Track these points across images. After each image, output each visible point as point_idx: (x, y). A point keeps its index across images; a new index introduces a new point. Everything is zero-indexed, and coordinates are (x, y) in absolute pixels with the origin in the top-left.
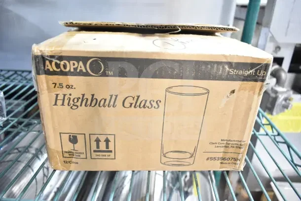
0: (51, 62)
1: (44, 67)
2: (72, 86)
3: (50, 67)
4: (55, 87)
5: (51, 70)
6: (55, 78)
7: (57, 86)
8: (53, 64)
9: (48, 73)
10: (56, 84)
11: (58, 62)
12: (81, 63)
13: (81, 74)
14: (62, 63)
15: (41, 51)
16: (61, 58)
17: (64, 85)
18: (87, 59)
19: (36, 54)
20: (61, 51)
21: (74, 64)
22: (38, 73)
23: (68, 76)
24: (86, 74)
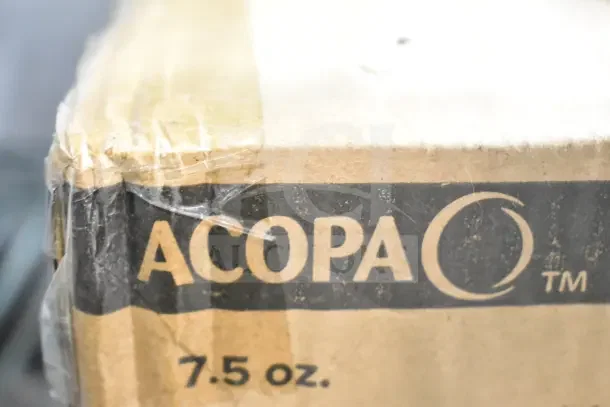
0: (183, 230)
1: (135, 258)
2: (310, 370)
3: (175, 265)
4: (193, 381)
5: (182, 278)
6: (198, 328)
7: (205, 376)
8: (200, 238)
9: (164, 296)
10: (200, 362)
11: (232, 224)
14: (261, 231)
15: (123, 160)
16: (254, 203)
17: (256, 367)
19: (89, 184)
20: (256, 157)
21: (338, 233)
22: (90, 300)
23: (293, 315)
24: (416, 295)
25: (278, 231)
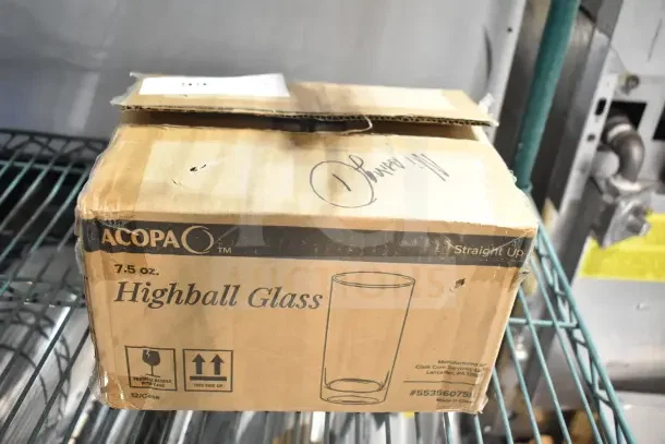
0: (113, 232)
1: (101, 237)
2: (153, 270)
3: (111, 240)
4: (119, 271)
5: (113, 243)
6: (120, 258)
7: (122, 270)
8: (118, 234)
9: (109, 248)
10: (121, 266)
11: (128, 231)
12: (171, 234)
13: (170, 250)
14: (135, 233)
15: (94, 212)
16: (132, 225)
17: (138, 268)
18: (183, 226)
19: (85, 218)
20: (133, 213)
21: (157, 235)
22: (88, 248)
23: (147, 255)
24: (181, 251)
25: (140, 233)
